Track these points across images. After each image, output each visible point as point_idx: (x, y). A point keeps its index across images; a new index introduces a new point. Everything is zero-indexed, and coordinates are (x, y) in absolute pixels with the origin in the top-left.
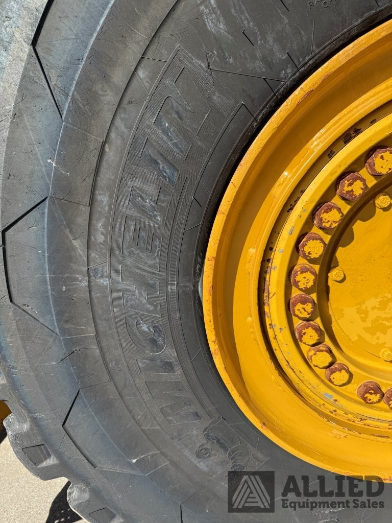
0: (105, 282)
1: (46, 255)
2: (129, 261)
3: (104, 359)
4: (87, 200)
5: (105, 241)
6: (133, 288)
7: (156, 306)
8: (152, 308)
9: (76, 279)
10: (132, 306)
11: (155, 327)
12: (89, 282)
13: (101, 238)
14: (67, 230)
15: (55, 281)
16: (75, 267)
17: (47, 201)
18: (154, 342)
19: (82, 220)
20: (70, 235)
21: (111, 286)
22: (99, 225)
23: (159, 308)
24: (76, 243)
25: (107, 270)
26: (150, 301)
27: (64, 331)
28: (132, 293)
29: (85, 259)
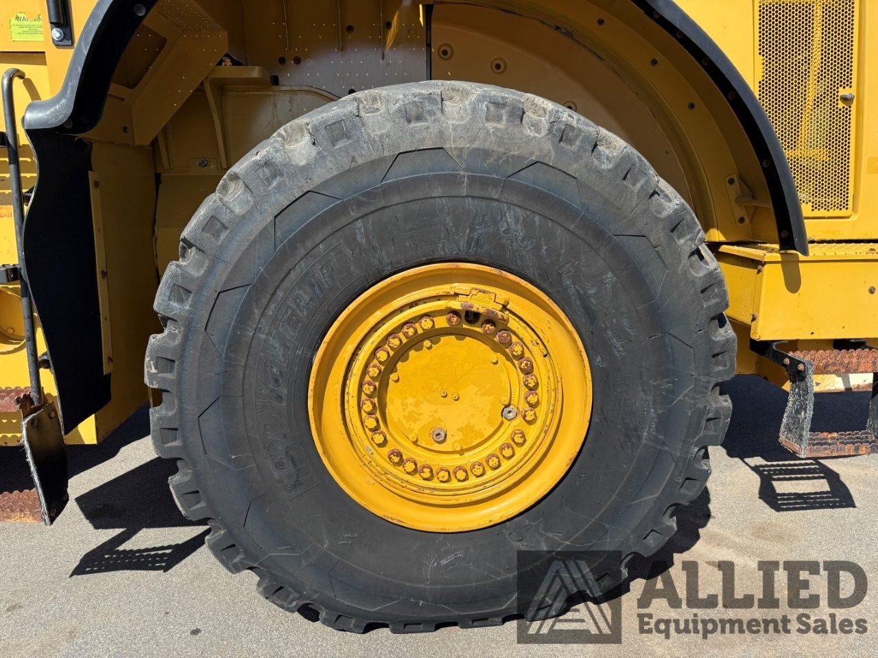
0: (263, 337)
1: (237, 312)
2: (281, 329)
3: (243, 382)
4: (271, 292)
5: (272, 315)
6: (277, 345)
7: (286, 360)
8: (283, 360)
9: (248, 330)
10: (272, 355)
11: (281, 372)
12: (254, 334)
13: (270, 313)
14: (254, 303)
15: (235, 327)
16: (250, 323)
17: (250, 286)
18: (276, 381)
19: (264, 301)
20: (254, 306)
21: (265, 340)
22: (272, 306)
23: (287, 361)
24: (256, 311)
25: (267, 330)
26: (283, 356)
27: (227, 357)
28: (276, 348)
29: (257, 321)
